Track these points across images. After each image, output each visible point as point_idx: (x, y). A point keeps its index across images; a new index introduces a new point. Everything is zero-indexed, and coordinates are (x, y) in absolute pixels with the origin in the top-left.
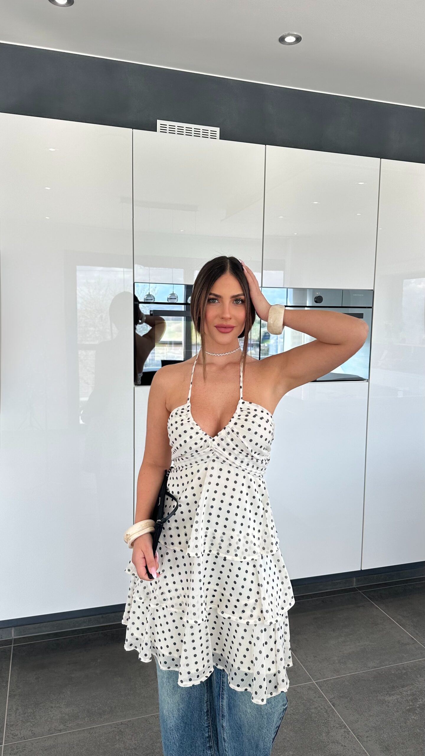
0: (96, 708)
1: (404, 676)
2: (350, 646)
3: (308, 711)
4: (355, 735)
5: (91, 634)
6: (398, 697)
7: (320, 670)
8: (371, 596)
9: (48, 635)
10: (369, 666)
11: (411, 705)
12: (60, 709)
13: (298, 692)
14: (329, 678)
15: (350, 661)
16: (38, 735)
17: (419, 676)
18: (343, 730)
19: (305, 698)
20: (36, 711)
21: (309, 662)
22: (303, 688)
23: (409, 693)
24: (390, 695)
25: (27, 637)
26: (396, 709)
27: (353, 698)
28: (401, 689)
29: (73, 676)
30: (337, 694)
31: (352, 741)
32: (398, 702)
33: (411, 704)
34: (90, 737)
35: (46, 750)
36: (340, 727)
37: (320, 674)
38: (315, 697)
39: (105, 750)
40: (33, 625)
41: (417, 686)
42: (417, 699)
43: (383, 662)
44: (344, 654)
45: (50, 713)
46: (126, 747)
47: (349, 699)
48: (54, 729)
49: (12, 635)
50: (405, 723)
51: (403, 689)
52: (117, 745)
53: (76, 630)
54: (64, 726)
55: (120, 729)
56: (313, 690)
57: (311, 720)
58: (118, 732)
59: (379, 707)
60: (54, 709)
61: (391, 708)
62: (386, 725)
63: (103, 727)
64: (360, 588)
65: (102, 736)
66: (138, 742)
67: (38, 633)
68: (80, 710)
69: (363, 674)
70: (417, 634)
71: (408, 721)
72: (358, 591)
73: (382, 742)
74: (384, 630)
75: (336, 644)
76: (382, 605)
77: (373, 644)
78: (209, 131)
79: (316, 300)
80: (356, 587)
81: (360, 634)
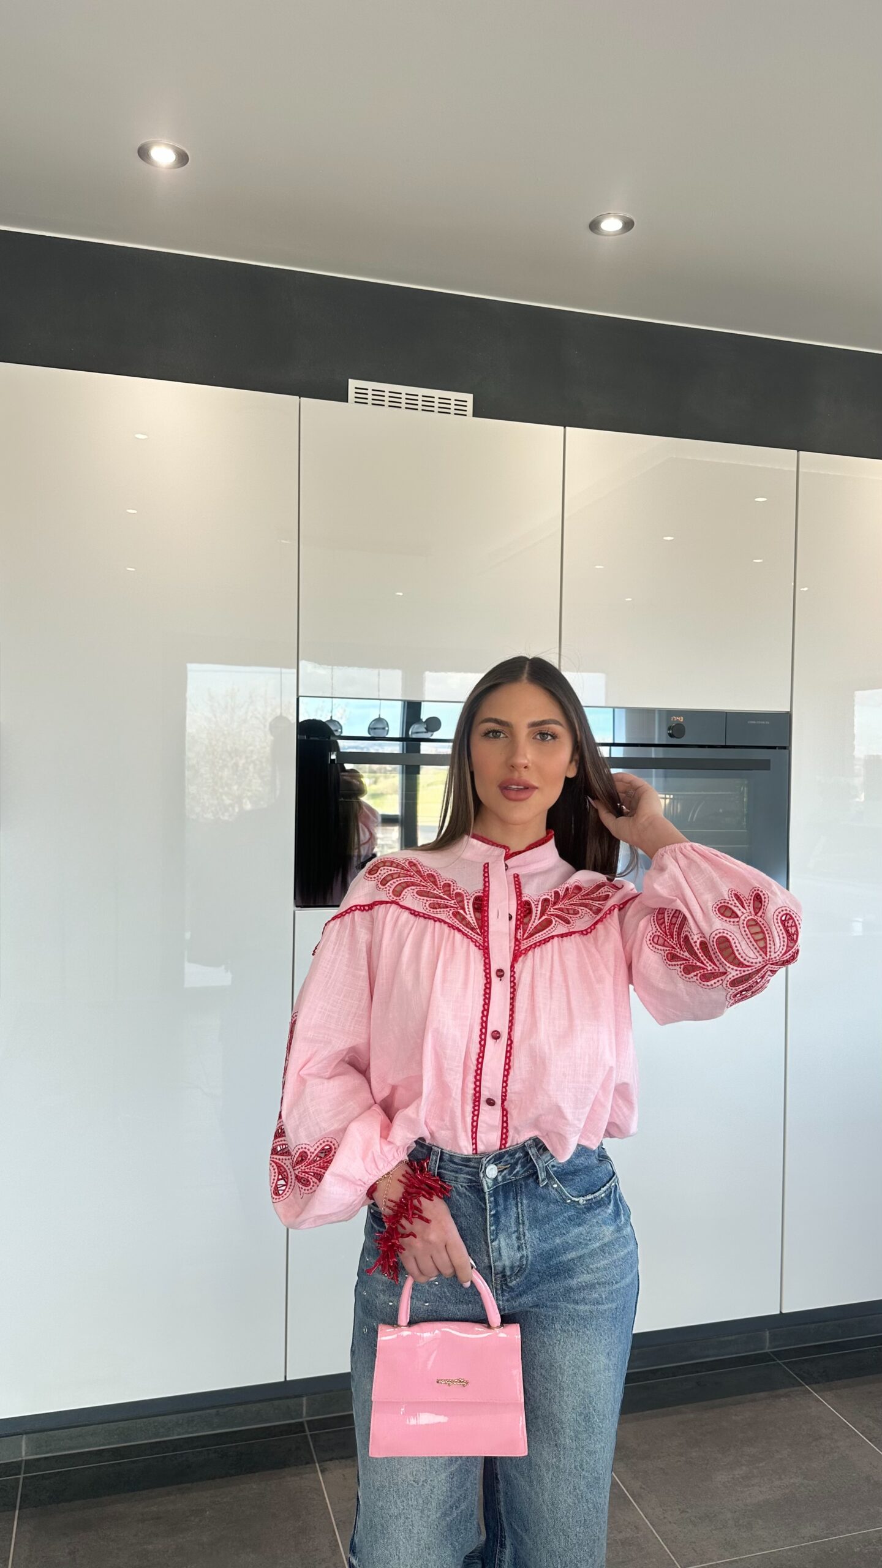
2: (760, 1486)
5: (193, 1453)
7: (695, 1543)
8: (804, 1372)
9: (98, 1453)
10: (803, 1536)
14: (713, 1561)
15: (760, 1522)
21: (670, 1522)
25: (54, 1457)
37: (696, 1551)
40: (66, 1430)
43: (835, 1526)
44: (747, 1505)
49: (21, 1452)
53: (162, 1442)
64: (778, 1354)
67: (77, 1448)
69: (789, 1553)
72: (774, 1360)
74: (836, 1452)
75: (728, 1482)
76: (828, 1393)
77: (811, 1483)
78: (453, 400)
79: (671, 732)
80: (770, 1350)
81: (781, 1459)
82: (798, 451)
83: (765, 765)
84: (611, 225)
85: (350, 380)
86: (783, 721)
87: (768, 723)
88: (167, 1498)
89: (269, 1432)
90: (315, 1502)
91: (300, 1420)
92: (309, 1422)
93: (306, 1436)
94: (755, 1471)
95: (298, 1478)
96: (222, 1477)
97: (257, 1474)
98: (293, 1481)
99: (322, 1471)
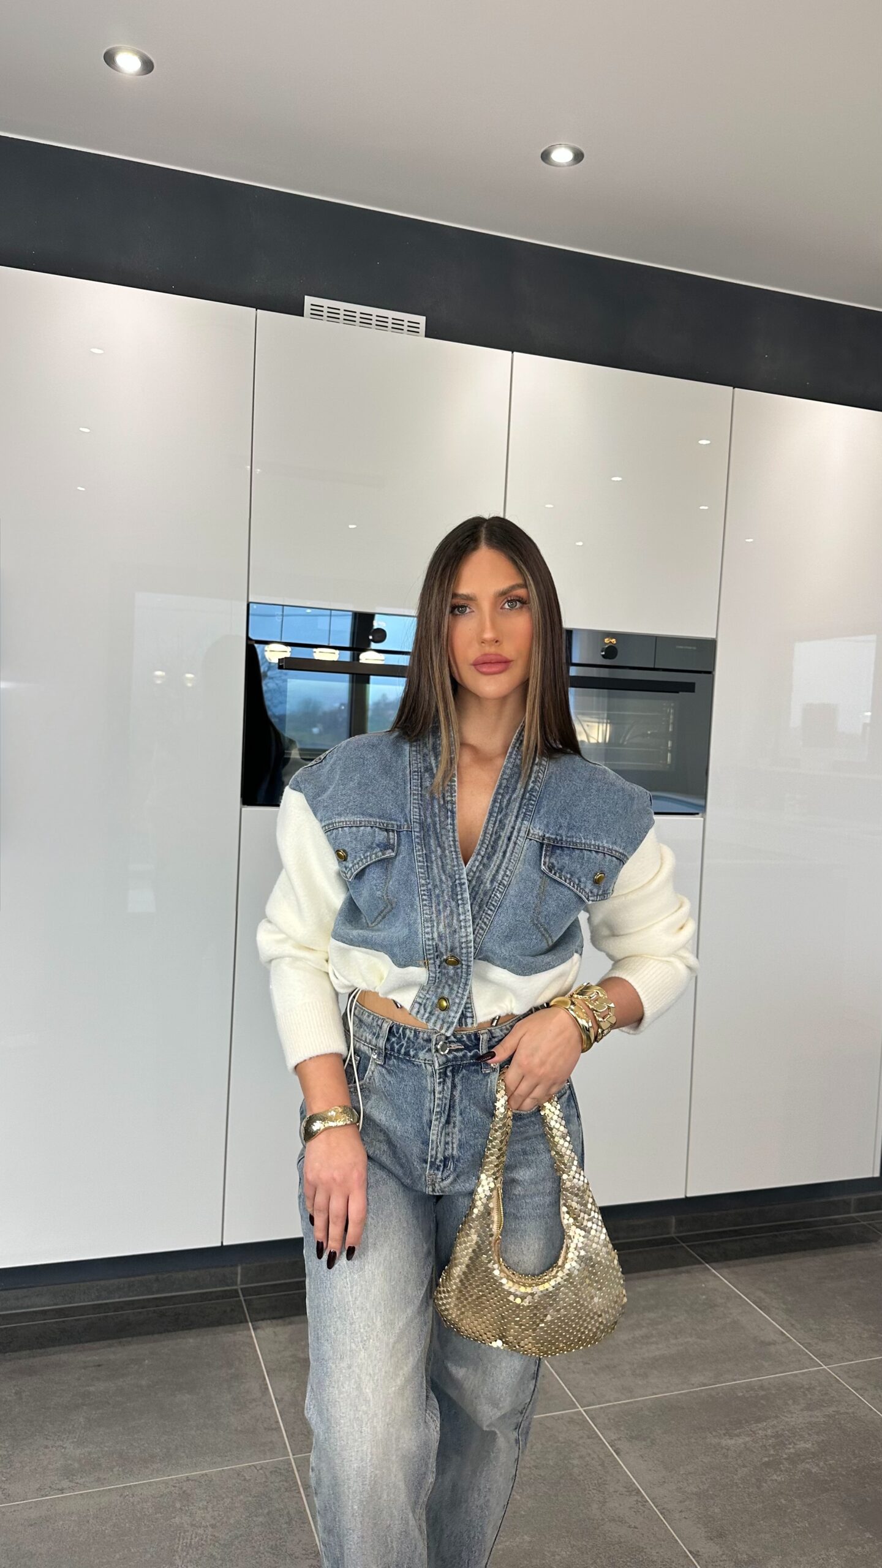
0: (137, 1451)
1: (762, 1402)
2: (657, 1344)
3: (566, 1462)
4: (656, 1507)
5: (134, 1313)
6: (747, 1439)
7: (594, 1388)
8: (705, 1253)
9: (44, 1312)
10: (693, 1382)
11: (770, 1456)
12: (63, 1450)
13: (548, 1428)
14: (611, 1402)
15: (656, 1372)
16: (16, 1499)
17: (790, 1402)
18: (636, 1498)
19: (560, 1439)
20: (13, 1453)
21: (574, 1372)
22: (559, 1421)
23: (769, 1432)
24: (731, 1437)
26: (739, 1462)
27: (658, 1441)
28: (755, 1425)
29: (92, 1389)
30: (626, 1431)
31: (650, 1518)
32: (748, 1449)
33: (772, 1452)
34: (123, 1503)
35: (31, 1525)
36: (628, 1493)
37: (594, 1394)
38: (581, 1438)
39: (152, 1526)
40: (14, 1291)
41: (787, 1419)
42: (785, 1445)
43: (722, 1375)
44: (644, 1359)
45: (42, 1457)
46: (194, 1523)
47: (649, 1440)
48: (50, 1487)
50: (758, 1488)
51: (759, 1425)
52: (177, 1519)
53: (101, 1304)
54: (70, 1481)
55: (184, 1489)
56: (578, 1423)
57: (571, 1479)
58: (179, 1494)
59: (709, 1458)
60: (50, 1451)
61: (731, 1460)
62: (720, 1491)
63: (150, 1484)
64: (680, 1238)
65: (146, 1502)
66: (219, 1514)
67: (22, 1308)
68: (104, 1453)
69: (679, 1397)
70: (792, 1325)
71: (764, 1484)
72: (678, 1243)
73: (710, 1521)
74: (728, 1317)
75: (629, 1340)
76: (726, 1270)
77: (703, 1341)
78: (406, 321)
79: (603, 653)
80: (677, 1235)
81: (678, 1323)
82: (734, 388)
83: (690, 687)
84: (562, 156)
85: (306, 297)
86: (707, 648)
87: (695, 648)
88: (109, 1349)
89: (204, 1297)
90: (247, 1354)
91: (235, 1287)
92: (242, 1289)
93: (241, 1300)
94: (654, 1332)
95: (230, 1335)
96: (161, 1333)
97: (194, 1331)
98: (227, 1337)
99: (254, 1329)
